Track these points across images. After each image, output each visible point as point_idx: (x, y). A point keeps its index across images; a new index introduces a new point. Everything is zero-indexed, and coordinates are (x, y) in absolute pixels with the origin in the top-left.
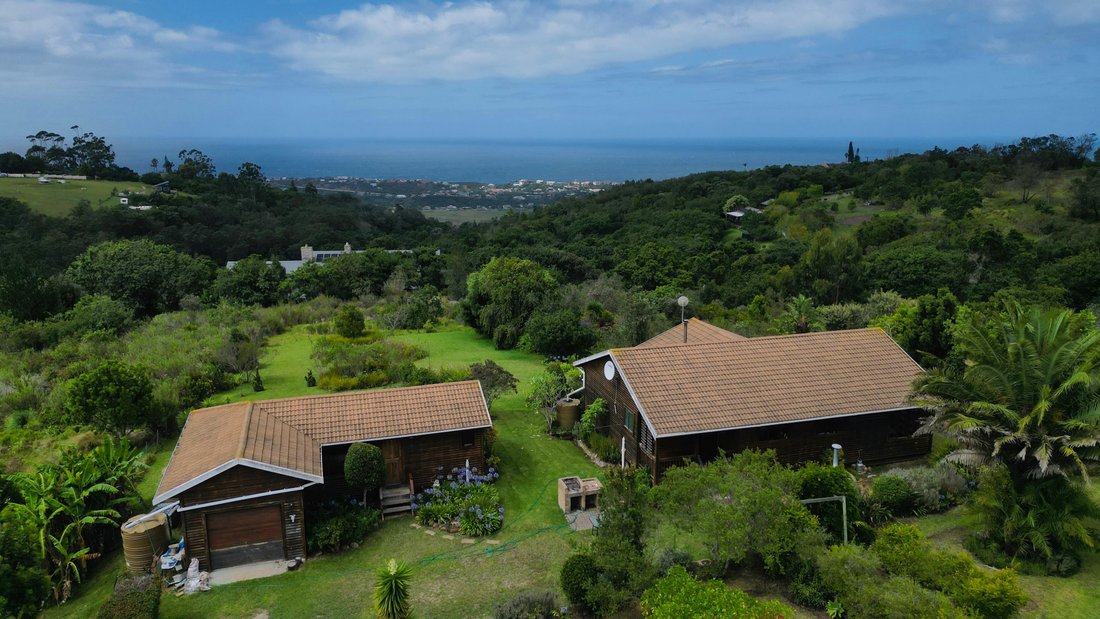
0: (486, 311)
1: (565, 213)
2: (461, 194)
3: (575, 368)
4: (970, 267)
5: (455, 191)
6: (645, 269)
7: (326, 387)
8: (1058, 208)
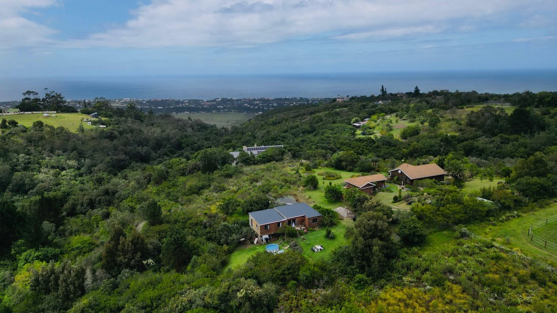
5: (187, 104)
8: (462, 122)
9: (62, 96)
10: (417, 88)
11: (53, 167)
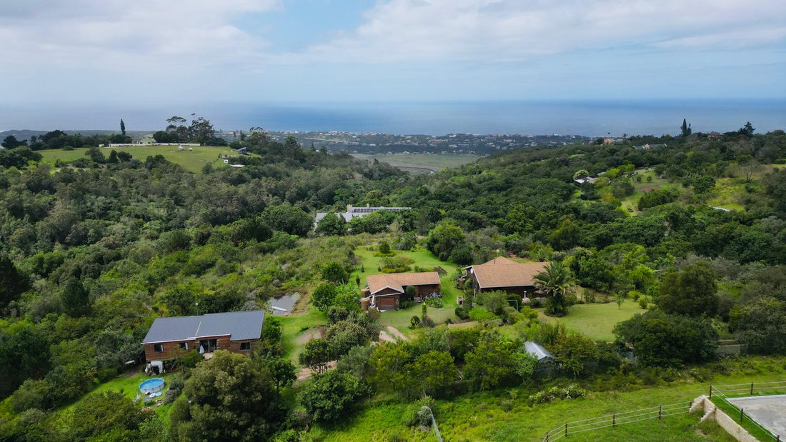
0: (436, 246)
1: (480, 172)
2: (413, 144)
3: (464, 269)
4: (664, 229)
5: (409, 141)
6: (509, 223)
7: (385, 272)
9: (210, 125)
10: (748, 124)
11: (137, 216)
